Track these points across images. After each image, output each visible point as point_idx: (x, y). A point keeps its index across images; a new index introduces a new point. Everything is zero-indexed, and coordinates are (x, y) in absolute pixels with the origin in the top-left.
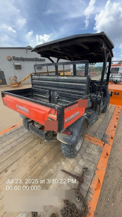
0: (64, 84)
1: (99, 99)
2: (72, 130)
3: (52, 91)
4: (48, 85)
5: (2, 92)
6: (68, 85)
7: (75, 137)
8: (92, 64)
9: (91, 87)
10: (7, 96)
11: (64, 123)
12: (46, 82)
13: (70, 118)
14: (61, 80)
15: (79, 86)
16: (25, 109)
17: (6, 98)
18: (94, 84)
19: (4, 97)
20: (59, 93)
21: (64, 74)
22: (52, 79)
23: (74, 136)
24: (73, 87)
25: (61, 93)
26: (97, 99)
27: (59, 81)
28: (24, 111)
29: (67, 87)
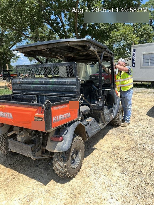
9: (82, 89)
13: (58, 117)
14: (50, 83)
16: (7, 115)
20: (48, 97)
21: (53, 76)
23: (66, 141)
24: (64, 89)
25: (51, 97)
27: (48, 84)
29: (57, 89)
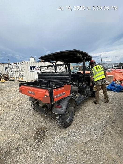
0: (57, 77)
1: (84, 86)
2: (62, 105)
3: (51, 82)
4: (48, 78)
5: (19, 84)
6: (60, 77)
7: (63, 109)
8: (80, 63)
10: (22, 86)
11: (54, 98)
12: (47, 76)
15: (65, 77)
17: (22, 87)
18: (80, 76)
19: (20, 87)
22: (50, 74)
26: (83, 86)
28: (32, 94)
